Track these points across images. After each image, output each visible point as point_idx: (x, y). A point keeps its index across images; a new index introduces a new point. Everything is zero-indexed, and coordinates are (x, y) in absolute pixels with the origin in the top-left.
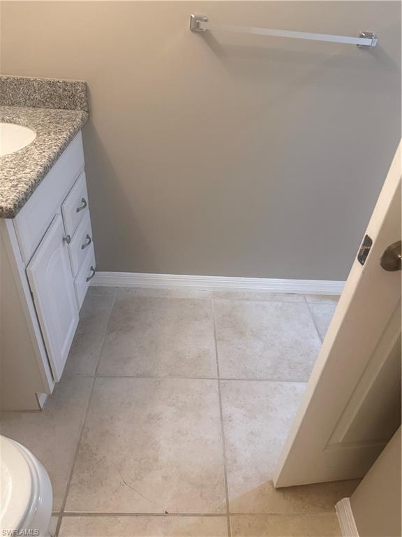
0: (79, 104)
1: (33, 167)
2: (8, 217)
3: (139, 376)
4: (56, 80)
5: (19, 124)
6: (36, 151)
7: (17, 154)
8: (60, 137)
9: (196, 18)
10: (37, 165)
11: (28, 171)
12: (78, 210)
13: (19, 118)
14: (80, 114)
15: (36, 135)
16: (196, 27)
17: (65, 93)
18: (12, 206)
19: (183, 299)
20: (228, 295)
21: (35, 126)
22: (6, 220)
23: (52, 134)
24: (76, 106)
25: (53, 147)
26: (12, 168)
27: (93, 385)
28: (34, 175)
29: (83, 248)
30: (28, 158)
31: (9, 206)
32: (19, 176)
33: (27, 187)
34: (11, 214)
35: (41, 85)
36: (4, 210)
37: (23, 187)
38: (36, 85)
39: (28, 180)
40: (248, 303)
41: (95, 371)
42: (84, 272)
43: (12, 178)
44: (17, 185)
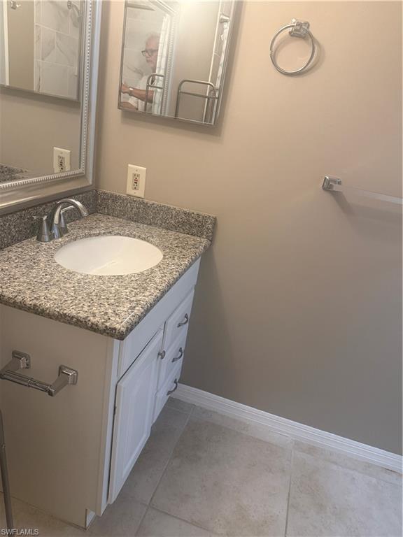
0: (205, 233)
1: (152, 291)
2: (118, 339)
3: (193, 523)
4: (192, 211)
5: (151, 243)
6: (159, 274)
7: (142, 274)
8: (182, 263)
9: (330, 180)
10: (157, 289)
11: (147, 293)
12: (179, 326)
13: (153, 237)
14: (204, 242)
15: (162, 257)
16: (328, 187)
17: (196, 223)
18: (124, 329)
19: (260, 440)
20: (312, 450)
21: (164, 249)
22: (115, 340)
23: (176, 258)
24: (203, 234)
25: (174, 273)
26: (135, 289)
27: (144, 516)
28: (151, 299)
29: (173, 361)
30: (150, 281)
31: (122, 329)
32: (139, 298)
33: (142, 310)
34: (121, 337)
35: (178, 213)
36: (117, 331)
37: (139, 310)
38: (174, 212)
39: (145, 303)
40: (335, 467)
41: (150, 498)
42: (167, 385)
43: (132, 299)
44: (135, 307)
